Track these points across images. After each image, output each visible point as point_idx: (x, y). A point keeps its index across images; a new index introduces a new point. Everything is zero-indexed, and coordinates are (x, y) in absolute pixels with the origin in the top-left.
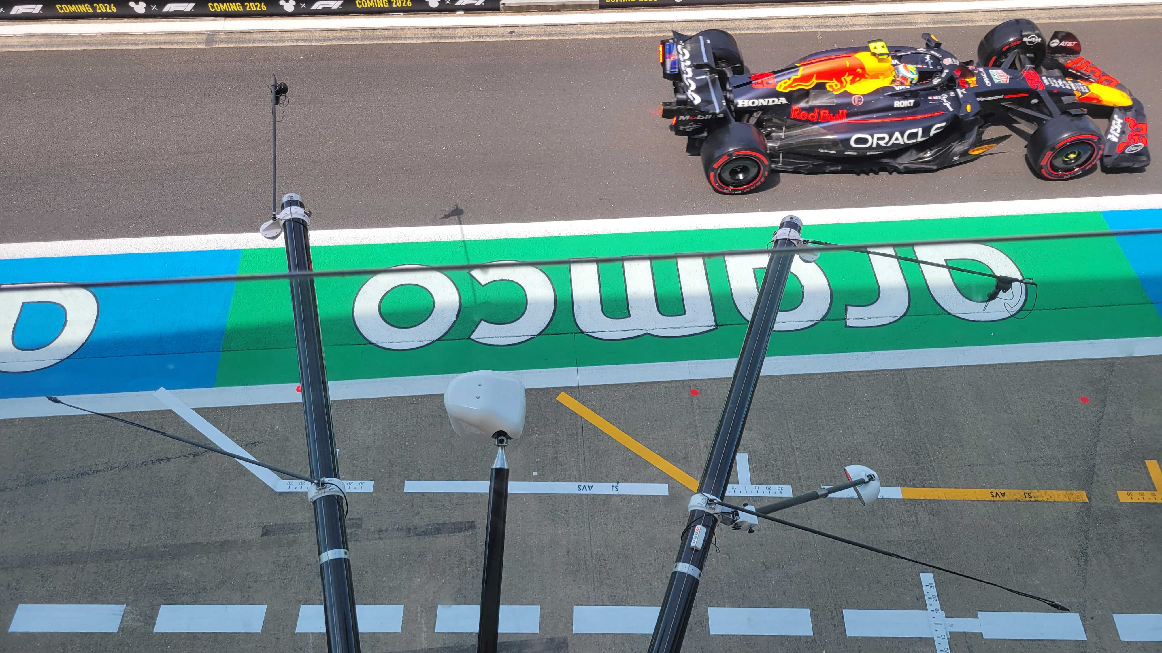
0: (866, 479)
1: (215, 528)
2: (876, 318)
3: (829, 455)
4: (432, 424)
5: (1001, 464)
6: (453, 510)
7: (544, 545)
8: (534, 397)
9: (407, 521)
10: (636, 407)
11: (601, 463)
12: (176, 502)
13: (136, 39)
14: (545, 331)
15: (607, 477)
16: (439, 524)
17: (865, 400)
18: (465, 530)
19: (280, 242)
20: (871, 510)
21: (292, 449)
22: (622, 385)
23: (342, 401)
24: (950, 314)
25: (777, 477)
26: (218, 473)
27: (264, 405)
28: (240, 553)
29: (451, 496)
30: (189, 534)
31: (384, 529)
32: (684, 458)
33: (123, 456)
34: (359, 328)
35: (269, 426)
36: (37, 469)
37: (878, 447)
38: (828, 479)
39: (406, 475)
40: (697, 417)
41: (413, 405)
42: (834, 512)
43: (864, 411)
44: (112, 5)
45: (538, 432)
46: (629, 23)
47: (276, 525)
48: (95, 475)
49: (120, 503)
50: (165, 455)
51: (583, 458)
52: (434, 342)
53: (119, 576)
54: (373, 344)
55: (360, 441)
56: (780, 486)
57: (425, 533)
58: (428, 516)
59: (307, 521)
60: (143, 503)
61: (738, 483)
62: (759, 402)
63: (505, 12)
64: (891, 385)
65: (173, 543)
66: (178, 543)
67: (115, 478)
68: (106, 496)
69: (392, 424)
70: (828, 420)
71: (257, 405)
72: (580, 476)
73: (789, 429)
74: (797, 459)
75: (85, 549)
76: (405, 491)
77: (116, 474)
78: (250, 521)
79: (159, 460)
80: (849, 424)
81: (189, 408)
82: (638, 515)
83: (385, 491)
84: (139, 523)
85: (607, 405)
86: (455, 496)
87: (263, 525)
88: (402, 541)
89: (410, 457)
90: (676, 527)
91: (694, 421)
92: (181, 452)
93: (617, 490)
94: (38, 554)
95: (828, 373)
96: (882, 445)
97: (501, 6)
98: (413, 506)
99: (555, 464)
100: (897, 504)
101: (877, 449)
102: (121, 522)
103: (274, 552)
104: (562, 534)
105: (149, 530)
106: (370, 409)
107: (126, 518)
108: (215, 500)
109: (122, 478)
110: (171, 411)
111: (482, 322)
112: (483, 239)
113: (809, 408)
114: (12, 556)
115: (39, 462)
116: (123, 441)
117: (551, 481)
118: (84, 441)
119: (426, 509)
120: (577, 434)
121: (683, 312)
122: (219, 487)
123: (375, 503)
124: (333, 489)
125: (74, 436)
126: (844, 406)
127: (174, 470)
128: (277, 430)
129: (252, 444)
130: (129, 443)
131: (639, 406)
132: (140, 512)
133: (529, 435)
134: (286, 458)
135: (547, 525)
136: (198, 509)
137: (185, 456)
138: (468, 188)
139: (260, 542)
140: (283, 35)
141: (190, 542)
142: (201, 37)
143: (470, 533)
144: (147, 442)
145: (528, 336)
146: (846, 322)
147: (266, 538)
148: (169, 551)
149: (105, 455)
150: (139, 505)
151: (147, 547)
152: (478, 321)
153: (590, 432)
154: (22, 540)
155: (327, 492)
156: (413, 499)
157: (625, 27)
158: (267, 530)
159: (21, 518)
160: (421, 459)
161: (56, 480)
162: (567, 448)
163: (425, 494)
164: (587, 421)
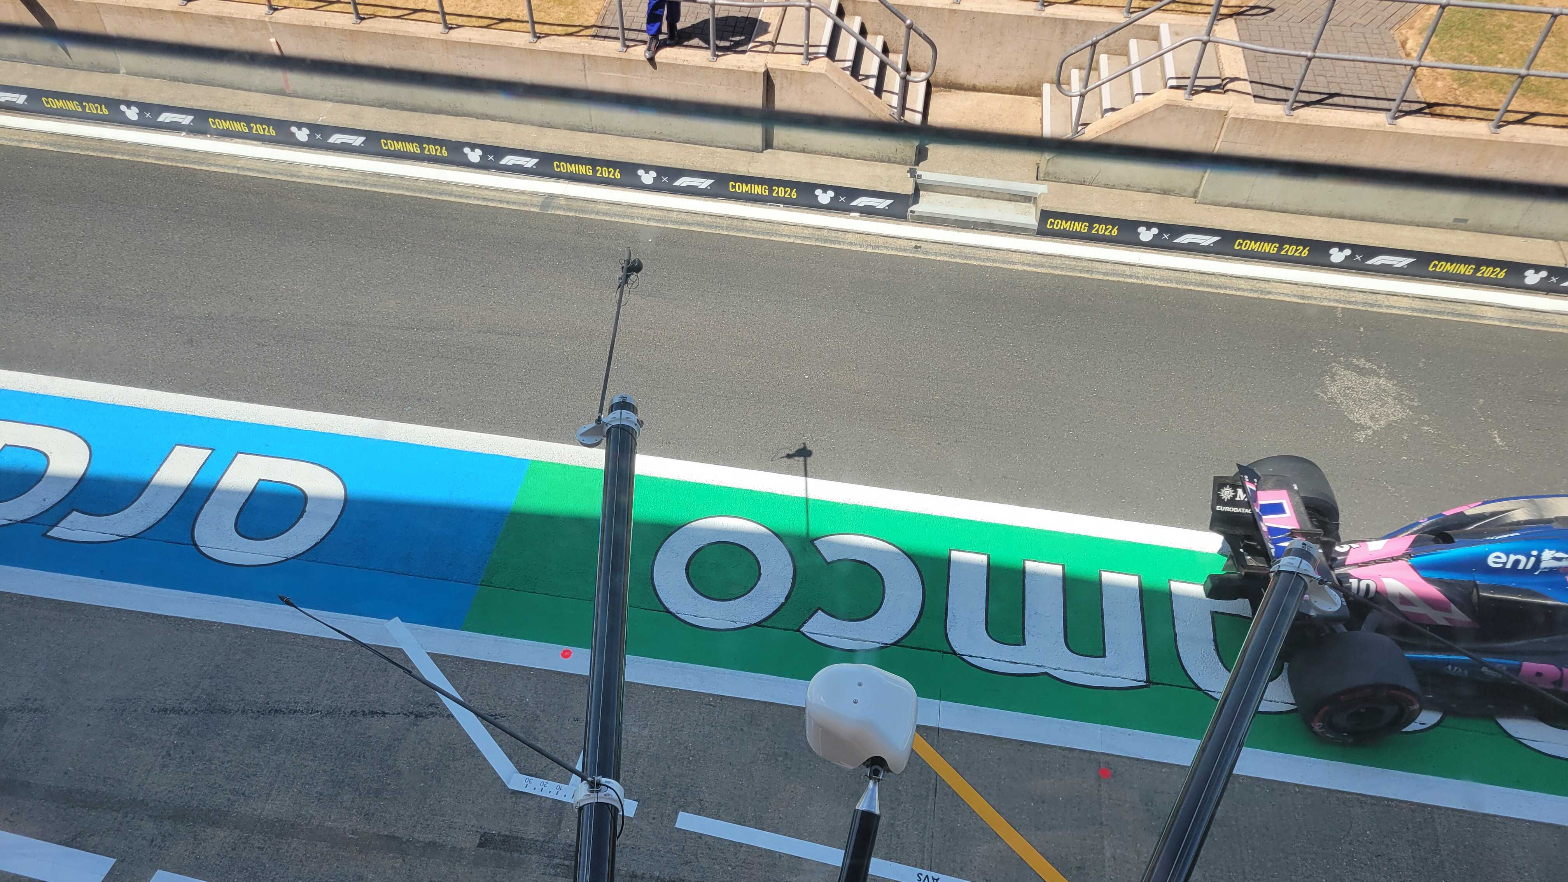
1: (422, 821)
4: (729, 738)
9: (672, 870)
10: (1017, 775)
11: (956, 848)
12: (381, 774)
14: (903, 641)
15: (961, 870)
21: (539, 733)
22: (1001, 739)
24: (1509, 736)
26: (441, 746)
27: (517, 666)
28: (445, 864)
29: (738, 848)
30: (388, 822)
31: (639, 873)
32: (1079, 866)
33: (331, 698)
34: (657, 587)
35: (518, 696)
36: (224, 693)
39: (682, 803)
41: (709, 707)
43: (1363, 857)
44: (443, 150)
46: (1074, 258)
47: (499, 834)
48: (291, 715)
49: (312, 760)
50: (380, 707)
51: (931, 834)
52: (750, 626)
53: (288, 859)
54: (671, 613)
55: (630, 741)
58: (702, 870)
60: (340, 766)
63: (912, 222)
64: (1410, 826)
65: (365, 830)
67: (314, 726)
68: (297, 747)
69: (676, 726)
71: (509, 665)
72: (923, 859)
75: (255, 813)
76: (677, 826)
77: (317, 720)
78: (467, 822)
79: (373, 713)
81: (424, 651)
83: (651, 820)
84: (330, 793)
85: (975, 764)
86: (743, 849)
87: (482, 831)
89: (692, 779)
92: (402, 708)
94: (197, 807)
97: (909, 213)
98: (684, 849)
99: (890, 833)
102: (307, 786)
103: (489, 873)
105: (339, 806)
106: (651, 700)
107: (315, 781)
109: (322, 727)
110: (401, 651)
111: (819, 611)
112: (839, 501)
113: (1277, 835)
114: (165, 803)
115: (228, 684)
117: (881, 858)
118: (289, 668)
120: (927, 796)
121: (1101, 653)
122: (437, 766)
123: (633, 834)
124: (609, 795)
125: (279, 658)
126: (1331, 843)
127: (387, 729)
128: (527, 704)
129: (492, 715)
131: (1021, 776)
132: (334, 777)
136: (405, 789)
137: (406, 714)
138: (829, 432)
139: (474, 855)
140: (633, 211)
141: (386, 833)
142: (536, 199)
144: (362, 686)
145: (879, 643)
147: (483, 849)
148: (358, 839)
149: (309, 692)
150: (335, 768)
151: (331, 828)
152: (814, 609)
153: (945, 798)
154: (183, 783)
155: (601, 798)
156: (686, 841)
157: (1067, 262)
158: (486, 839)
159: (189, 754)
160: (707, 785)
161: (243, 712)
162: (911, 814)
163: (703, 837)
164: (943, 780)
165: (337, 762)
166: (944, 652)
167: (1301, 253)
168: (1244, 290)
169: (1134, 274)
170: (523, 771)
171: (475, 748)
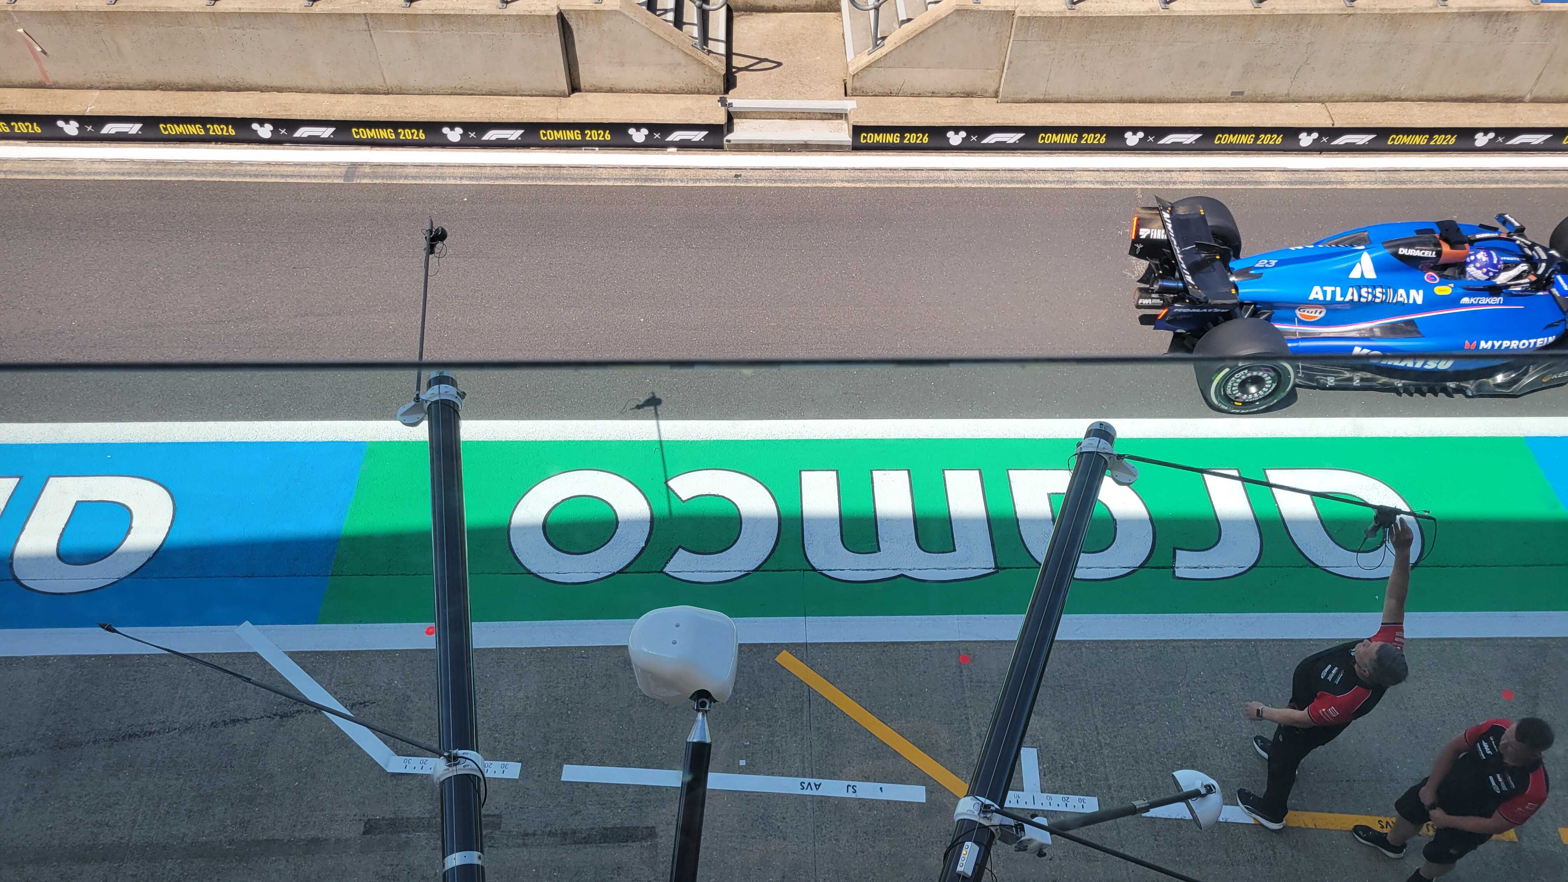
0: (1203, 791)
1: (301, 820)
2: (1216, 567)
3: (1151, 755)
4: (604, 686)
5: (1392, 780)
6: (627, 809)
7: (751, 866)
8: (746, 656)
9: (563, 822)
10: (885, 675)
11: (834, 752)
12: (252, 781)
13: (257, 170)
14: (765, 565)
15: (841, 772)
16: (606, 829)
17: (1201, 681)
18: (642, 839)
19: (422, 432)
20: (1209, 838)
21: (413, 713)
22: (865, 644)
23: (484, 649)
24: (1317, 566)
25: (1078, 783)
26: (311, 742)
27: (380, 651)
28: (331, 857)
29: (626, 789)
30: (265, 827)
31: (530, 832)
32: (949, 751)
33: (187, 713)
34: (516, 552)
35: (386, 681)
36: (71, 726)
37: (1220, 748)
38: (1149, 790)
39: (565, 757)
40: (968, 694)
41: (582, 659)
42: (1158, 838)
43: (1199, 696)
44: (230, 127)
45: (749, 705)
46: (890, 170)
47: (383, 819)
48: (147, 738)
49: (177, 779)
50: (242, 715)
51: (809, 744)
52: (614, 574)
54: (532, 573)
55: (507, 706)
56: (1082, 797)
57: (587, 841)
58: (592, 817)
59: (427, 815)
60: (207, 780)
61: (1023, 791)
62: (1054, 677)
63: (730, 151)
64: (1237, 661)
65: (242, 839)
66: (249, 839)
67: (174, 744)
68: (159, 768)
69: (551, 684)
70: (1149, 707)
71: (371, 651)
72: (804, 769)
73: (1094, 716)
74: (1106, 760)
75: (123, 841)
76: (562, 779)
77: (176, 738)
78: (348, 812)
79: (234, 721)
80: (1178, 713)
81: (280, 651)
82: (882, 829)
83: (536, 778)
84: (200, 808)
85: (845, 671)
86: (631, 790)
87: (366, 819)
88: (554, 850)
89: (572, 732)
90: (935, 848)
91: (964, 698)
92: (265, 711)
93: (855, 792)
94: (60, 846)
95: (1150, 641)
96: (1225, 746)
97: (725, 143)
98: (572, 800)
99: (770, 750)
100: (1247, 832)
101: (1218, 751)
102: (174, 806)
103: (378, 857)
104: (775, 851)
105: (212, 818)
106: (522, 662)
107: (182, 799)
108: (304, 781)
109: (183, 743)
110: (256, 655)
111: (680, 549)
112: (686, 440)
113: (1123, 689)
114: (24, 847)
115: (74, 717)
116: (189, 693)
117: (764, 774)
118: (138, 690)
119: (589, 807)
120: (801, 710)
121: (952, 549)
122: (311, 762)
123: (520, 795)
124: (468, 765)
125: (125, 682)
126: (1171, 688)
127: (252, 735)
128: (396, 687)
129: (361, 704)
130: (196, 695)
131: (888, 675)
132: (201, 792)
133: (736, 707)
134: (405, 725)
135: (754, 838)
136: (280, 791)
137: (269, 717)
139: (361, 843)
140: (444, 171)
141: (265, 838)
142: (339, 169)
143: (649, 843)
144: (220, 696)
145: (741, 571)
146: (1174, 572)
147: (368, 836)
148: (235, 849)
149: (163, 711)
150: (201, 782)
151: (207, 842)
152: (674, 549)
153: (819, 707)
154: (40, 825)
155: (460, 769)
156: (573, 792)
157: (884, 174)
158: (371, 826)
159: (42, 794)
160: (588, 735)
161: (94, 742)
162: (788, 728)
163: (590, 785)
164: (816, 692)
165: (204, 776)
166: (804, 570)
167: (1099, 140)
168: (1051, 182)
169: (947, 179)
170: (400, 752)
171: (347, 739)
